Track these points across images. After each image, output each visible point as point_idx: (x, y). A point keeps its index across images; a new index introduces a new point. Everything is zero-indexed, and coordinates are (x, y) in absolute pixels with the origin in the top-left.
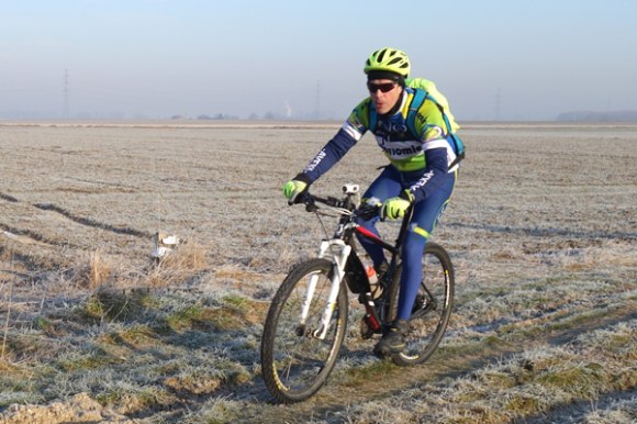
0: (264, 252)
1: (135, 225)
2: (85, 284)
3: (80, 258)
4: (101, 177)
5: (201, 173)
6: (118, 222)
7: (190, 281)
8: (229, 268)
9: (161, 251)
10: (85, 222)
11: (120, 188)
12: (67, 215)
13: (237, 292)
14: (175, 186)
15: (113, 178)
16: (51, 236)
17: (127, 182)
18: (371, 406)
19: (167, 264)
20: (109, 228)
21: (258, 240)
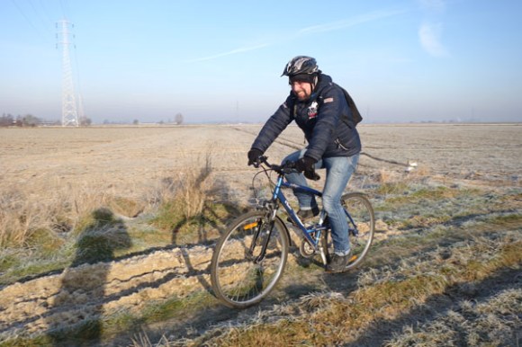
0: (454, 171)
1: (398, 160)
2: (378, 180)
3: (376, 172)
4: (382, 143)
5: (423, 142)
6: (390, 159)
7: (422, 180)
8: (439, 176)
9: (410, 169)
10: (377, 159)
11: (390, 147)
12: (370, 156)
13: (442, 185)
14: (413, 146)
15: (387, 143)
16: (364, 164)
17: (393, 145)
18: (509, 233)
19: (412, 173)
20: (386, 161)
21: (450, 167)
